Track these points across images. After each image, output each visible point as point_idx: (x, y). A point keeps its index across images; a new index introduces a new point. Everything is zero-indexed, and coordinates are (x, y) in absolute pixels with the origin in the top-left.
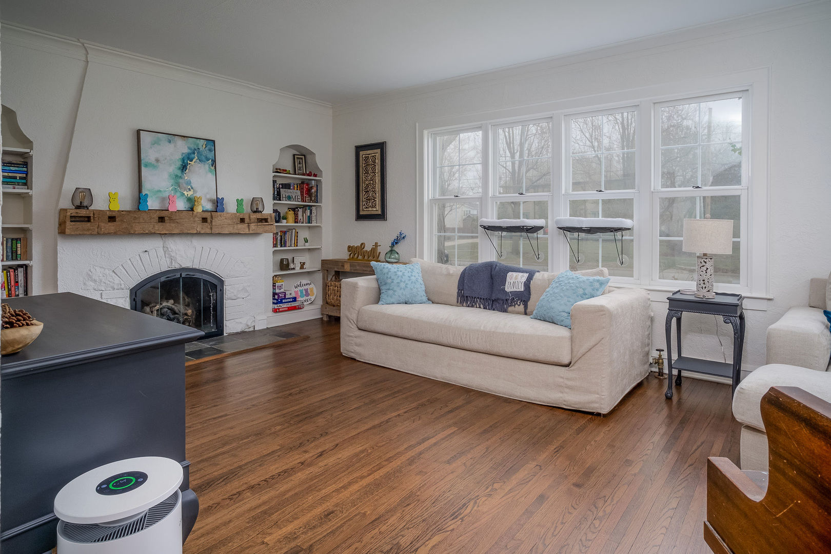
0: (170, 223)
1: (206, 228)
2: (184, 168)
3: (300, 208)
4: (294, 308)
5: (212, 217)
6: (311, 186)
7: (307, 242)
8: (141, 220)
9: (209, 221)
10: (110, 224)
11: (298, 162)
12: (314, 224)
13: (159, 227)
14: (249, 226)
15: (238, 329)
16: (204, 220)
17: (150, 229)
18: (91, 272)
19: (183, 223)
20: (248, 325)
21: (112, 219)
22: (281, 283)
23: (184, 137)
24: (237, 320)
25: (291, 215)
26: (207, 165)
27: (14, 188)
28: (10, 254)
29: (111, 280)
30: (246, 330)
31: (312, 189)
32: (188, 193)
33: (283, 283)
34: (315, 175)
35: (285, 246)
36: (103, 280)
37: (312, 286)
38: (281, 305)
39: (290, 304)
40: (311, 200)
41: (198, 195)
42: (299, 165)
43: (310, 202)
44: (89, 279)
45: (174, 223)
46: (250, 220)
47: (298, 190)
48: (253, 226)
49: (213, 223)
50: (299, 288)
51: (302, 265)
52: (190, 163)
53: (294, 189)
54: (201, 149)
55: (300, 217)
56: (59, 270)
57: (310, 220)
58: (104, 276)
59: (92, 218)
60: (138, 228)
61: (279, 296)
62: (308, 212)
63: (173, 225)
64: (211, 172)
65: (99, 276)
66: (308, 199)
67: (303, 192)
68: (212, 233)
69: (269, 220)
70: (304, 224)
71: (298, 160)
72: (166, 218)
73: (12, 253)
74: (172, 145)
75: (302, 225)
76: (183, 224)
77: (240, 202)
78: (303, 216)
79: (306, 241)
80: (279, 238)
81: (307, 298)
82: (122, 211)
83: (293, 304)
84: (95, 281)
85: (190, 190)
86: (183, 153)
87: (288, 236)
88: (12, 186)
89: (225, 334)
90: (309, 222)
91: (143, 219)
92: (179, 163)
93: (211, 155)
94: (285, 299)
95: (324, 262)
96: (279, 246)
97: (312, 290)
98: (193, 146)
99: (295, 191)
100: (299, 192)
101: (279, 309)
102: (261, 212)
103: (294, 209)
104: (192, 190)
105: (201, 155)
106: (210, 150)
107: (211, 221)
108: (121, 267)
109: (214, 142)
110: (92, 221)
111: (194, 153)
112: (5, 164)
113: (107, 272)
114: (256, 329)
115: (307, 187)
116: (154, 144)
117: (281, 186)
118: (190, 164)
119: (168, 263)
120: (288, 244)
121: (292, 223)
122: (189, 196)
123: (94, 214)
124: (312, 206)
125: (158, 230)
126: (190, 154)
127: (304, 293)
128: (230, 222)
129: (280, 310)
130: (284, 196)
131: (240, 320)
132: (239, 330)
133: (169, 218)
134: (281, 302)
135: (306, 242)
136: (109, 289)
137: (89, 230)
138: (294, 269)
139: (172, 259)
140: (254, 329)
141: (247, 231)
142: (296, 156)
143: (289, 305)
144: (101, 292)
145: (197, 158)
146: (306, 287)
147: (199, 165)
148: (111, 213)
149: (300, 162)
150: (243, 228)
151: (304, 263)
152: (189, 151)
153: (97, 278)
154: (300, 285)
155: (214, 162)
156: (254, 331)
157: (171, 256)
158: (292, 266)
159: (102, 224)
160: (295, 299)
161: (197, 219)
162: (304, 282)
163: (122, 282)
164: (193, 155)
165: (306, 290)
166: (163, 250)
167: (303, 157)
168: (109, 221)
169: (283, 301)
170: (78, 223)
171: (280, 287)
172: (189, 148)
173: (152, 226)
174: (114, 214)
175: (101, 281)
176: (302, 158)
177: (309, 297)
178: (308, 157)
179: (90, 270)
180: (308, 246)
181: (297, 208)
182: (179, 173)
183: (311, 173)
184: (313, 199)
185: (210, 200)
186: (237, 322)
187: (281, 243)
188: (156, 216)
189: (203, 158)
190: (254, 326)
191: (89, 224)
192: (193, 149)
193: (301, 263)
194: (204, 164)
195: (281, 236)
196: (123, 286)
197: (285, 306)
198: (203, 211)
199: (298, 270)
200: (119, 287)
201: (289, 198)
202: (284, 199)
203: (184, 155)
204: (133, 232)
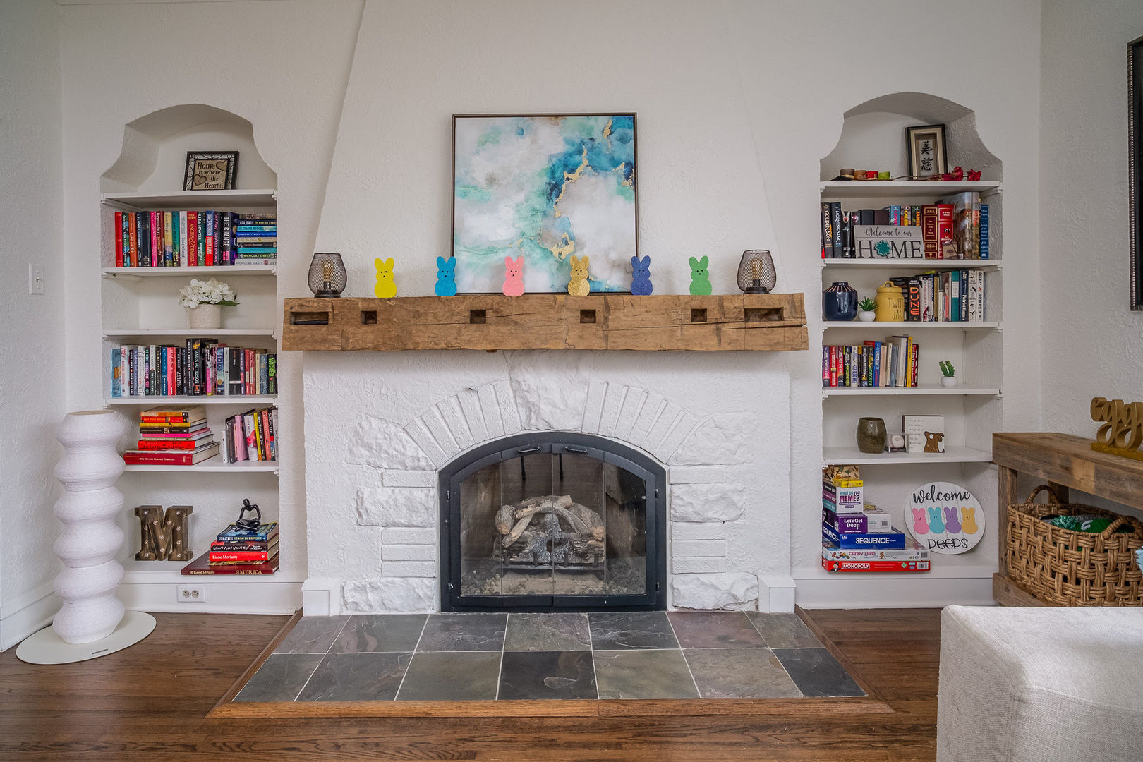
0: (498, 324)
1: (591, 336)
2: (554, 189)
3: (926, 277)
4: (896, 568)
5: (607, 307)
6: (959, 209)
7: (951, 374)
8: (430, 318)
9: (600, 316)
10: (365, 328)
11: (921, 147)
12: (974, 322)
13: (472, 334)
14: (718, 330)
15: (708, 601)
16: (588, 315)
17: (450, 339)
18: (363, 428)
19: (531, 324)
20: (735, 597)
21: (370, 316)
22: (853, 490)
23: (557, 116)
24: (703, 578)
25: (892, 298)
26: (614, 178)
27: (266, 263)
28: (265, 383)
29: (400, 448)
30: (730, 608)
31: (963, 218)
32: (561, 250)
33: (861, 489)
34: (975, 176)
35: (875, 384)
36: (385, 447)
37: (971, 503)
38: (847, 552)
39: (878, 552)
40: (960, 249)
41: (586, 252)
42: (923, 157)
43: (958, 258)
44: (357, 443)
45: (508, 325)
46: (723, 314)
47: (914, 224)
48: (731, 331)
49: (611, 324)
50: (928, 504)
51: (933, 442)
52: (570, 176)
53: (902, 223)
54: (598, 141)
55: (926, 301)
56: (305, 419)
57: (959, 310)
58: (385, 438)
59: (330, 316)
60: (422, 337)
61: (843, 527)
62: (954, 288)
63: (505, 329)
64: (622, 193)
65: (377, 438)
66: (951, 247)
67: (934, 230)
68: (607, 350)
69: (786, 314)
70: (941, 324)
71: (921, 142)
72: (489, 314)
73: (268, 382)
74: (527, 139)
75: (934, 324)
76: (531, 328)
77: (699, 268)
78: (935, 299)
79: (948, 371)
80: (855, 362)
81: (951, 536)
82: (389, 299)
83: (891, 555)
84: (368, 447)
85: (566, 243)
86: (552, 156)
87: (883, 357)
88: (262, 261)
89: (670, 609)
90: (958, 318)
91: (435, 315)
92: (542, 182)
93: (625, 152)
94: (859, 535)
95: (1003, 442)
96: (855, 384)
97: (970, 514)
98: (577, 136)
99: (906, 227)
100: (917, 232)
101: (839, 564)
102: (765, 291)
103: (907, 283)
104: (571, 243)
105: (598, 154)
106: (623, 140)
107: (606, 319)
108: (418, 422)
109: (633, 116)
110: (330, 322)
111: (580, 152)
112: (257, 223)
113: (392, 429)
114: (762, 610)
115: (946, 214)
116: (484, 144)
117: (857, 218)
118: (568, 179)
119: (524, 418)
120: (884, 377)
121: (894, 319)
122: (563, 257)
123: (333, 308)
124: (966, 269)
125: (469, 341)
126: (570, 155)
127: (944, 521)
128: (659, 319)
129: (844, 566)
130: (865, 244)
131: (713, 579)
132: (710, 604)
133: (496, 311)
134: (850, 543)
135: (946, 374)
136: (395, 466)
137: (324, 341)
138: (903, 449)
139: (530, 409)
140: (757, 608)
141: (712, 344)
142: (913, 133)
143: (876, 555)
144: (383, 470)
145: (586, 162)
146: (950, 504)
147: (593, 180)
148: (365, 305)
149: (926, 145)
150: (701, 335)
151: (939, 437)
152: (570, 149)
153: (373, 442)
154: (931, 496)
155: (632, 170)
156: (755, 615)
157: (528, 402)
158: (896, 441)
159: (350, 329)
160: (898, 541)
161: (565, 314)
162: (944, 487)
163: (421, 454)
164: (577, 158)
165: (951, 514)
166: (511, 385)
167: (938, 131)
168: (365, 323)
169: (859, 541)
170: (304, 327)
171: (850, 500)
172: (567, 141)
173: (454, 332)
174: (372, 305)
175: (380, 449)
176: (934, 135)
177: (959, 535)
178: (955, 129)
179: (360, 424)
180: (952, 387)
181: (916, 277)
182: (540, 203)
183: (959, 170)
184: (967, 247)
185: (619, 265)
186: (703, 584)
187: (860, 375)
188: (464, 308)
189: (604, 161)
190: (757, 600)
191: (324, 329)
192: (578, 141)
193: (927, 434)
194: (606, 176)
195: (861, 357)
196: (423, 463)
197: (861, 558)
198: (591, 293)
199: (916, 454)
200: (416, 464)
201: (883, 249)
202: (866, 253)
203: (554, 160)
204: (412, 347)
